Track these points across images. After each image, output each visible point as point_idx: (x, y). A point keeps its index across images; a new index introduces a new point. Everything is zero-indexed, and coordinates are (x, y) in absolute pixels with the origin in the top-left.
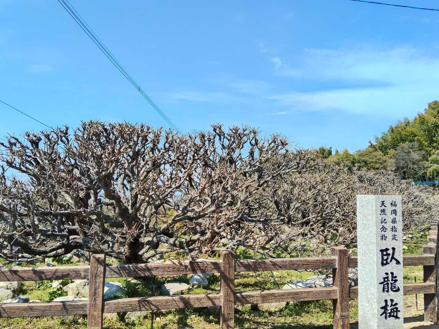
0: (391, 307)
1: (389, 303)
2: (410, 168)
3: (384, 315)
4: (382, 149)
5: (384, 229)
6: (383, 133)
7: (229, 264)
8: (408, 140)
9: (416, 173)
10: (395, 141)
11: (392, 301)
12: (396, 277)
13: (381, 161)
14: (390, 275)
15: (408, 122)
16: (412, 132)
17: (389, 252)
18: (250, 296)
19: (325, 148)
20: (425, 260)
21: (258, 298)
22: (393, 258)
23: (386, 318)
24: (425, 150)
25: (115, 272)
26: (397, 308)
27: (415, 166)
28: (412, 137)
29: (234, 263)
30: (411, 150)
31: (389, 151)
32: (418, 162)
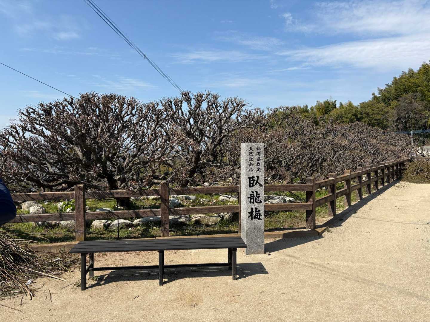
0: (255, 212)
1: (254, 210)
2: (412, 118)
3: (251, 217)
4: (385, 100)
5: (251, 164)
6: (387, 85)
7: (165, 190)
8: (411, 91)
9: (417, 123)
10: (398, 93)
11: (256, 209)
12: (259, 194)
13: (383, 113)
14: (255, 193)
15: (413, 74)
16: (415, 83)
17: (254, 179)
18: (179, 210)
19: (330, 102)
20: (305, 187)
21: (185, 211)
22: (257, 182)
23: (252, 219)
24: (427, 100)
25: (91, 195)
26: (260, 213)
27: (416, 116)
28: (416, 88)
29: (168, 189)
30: (413, 101)
31: (392, 102)
32: (420, 112)
